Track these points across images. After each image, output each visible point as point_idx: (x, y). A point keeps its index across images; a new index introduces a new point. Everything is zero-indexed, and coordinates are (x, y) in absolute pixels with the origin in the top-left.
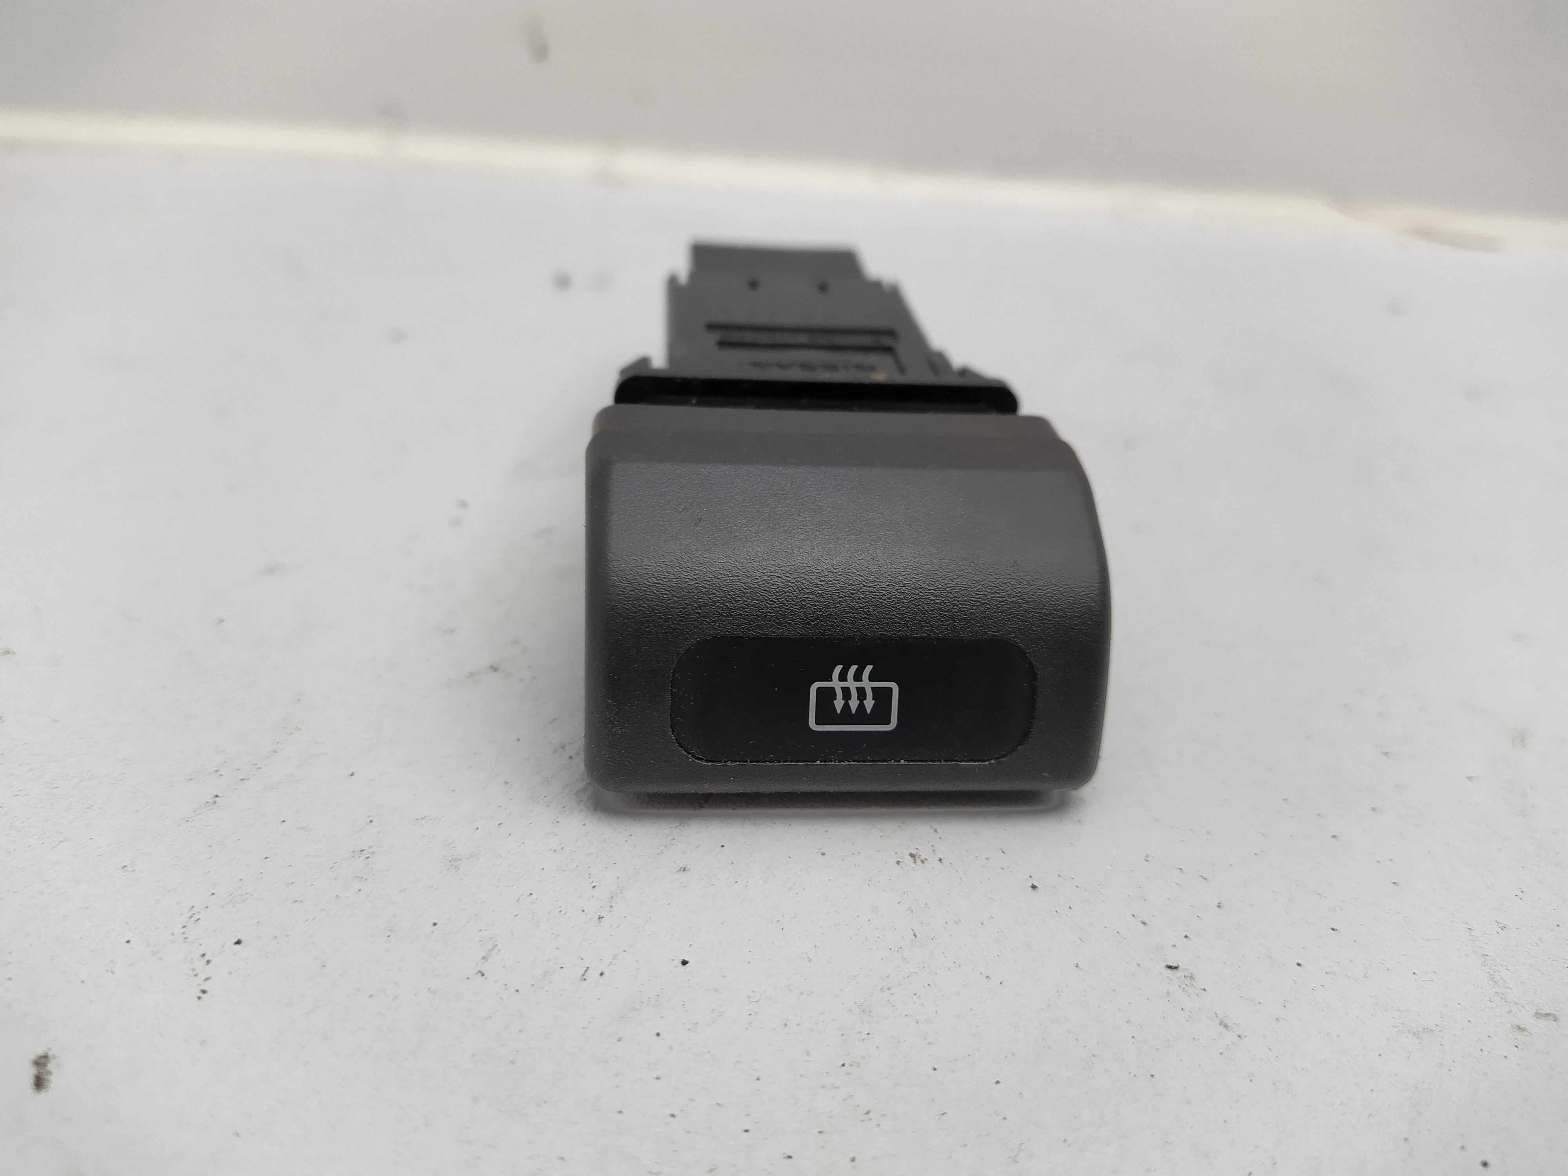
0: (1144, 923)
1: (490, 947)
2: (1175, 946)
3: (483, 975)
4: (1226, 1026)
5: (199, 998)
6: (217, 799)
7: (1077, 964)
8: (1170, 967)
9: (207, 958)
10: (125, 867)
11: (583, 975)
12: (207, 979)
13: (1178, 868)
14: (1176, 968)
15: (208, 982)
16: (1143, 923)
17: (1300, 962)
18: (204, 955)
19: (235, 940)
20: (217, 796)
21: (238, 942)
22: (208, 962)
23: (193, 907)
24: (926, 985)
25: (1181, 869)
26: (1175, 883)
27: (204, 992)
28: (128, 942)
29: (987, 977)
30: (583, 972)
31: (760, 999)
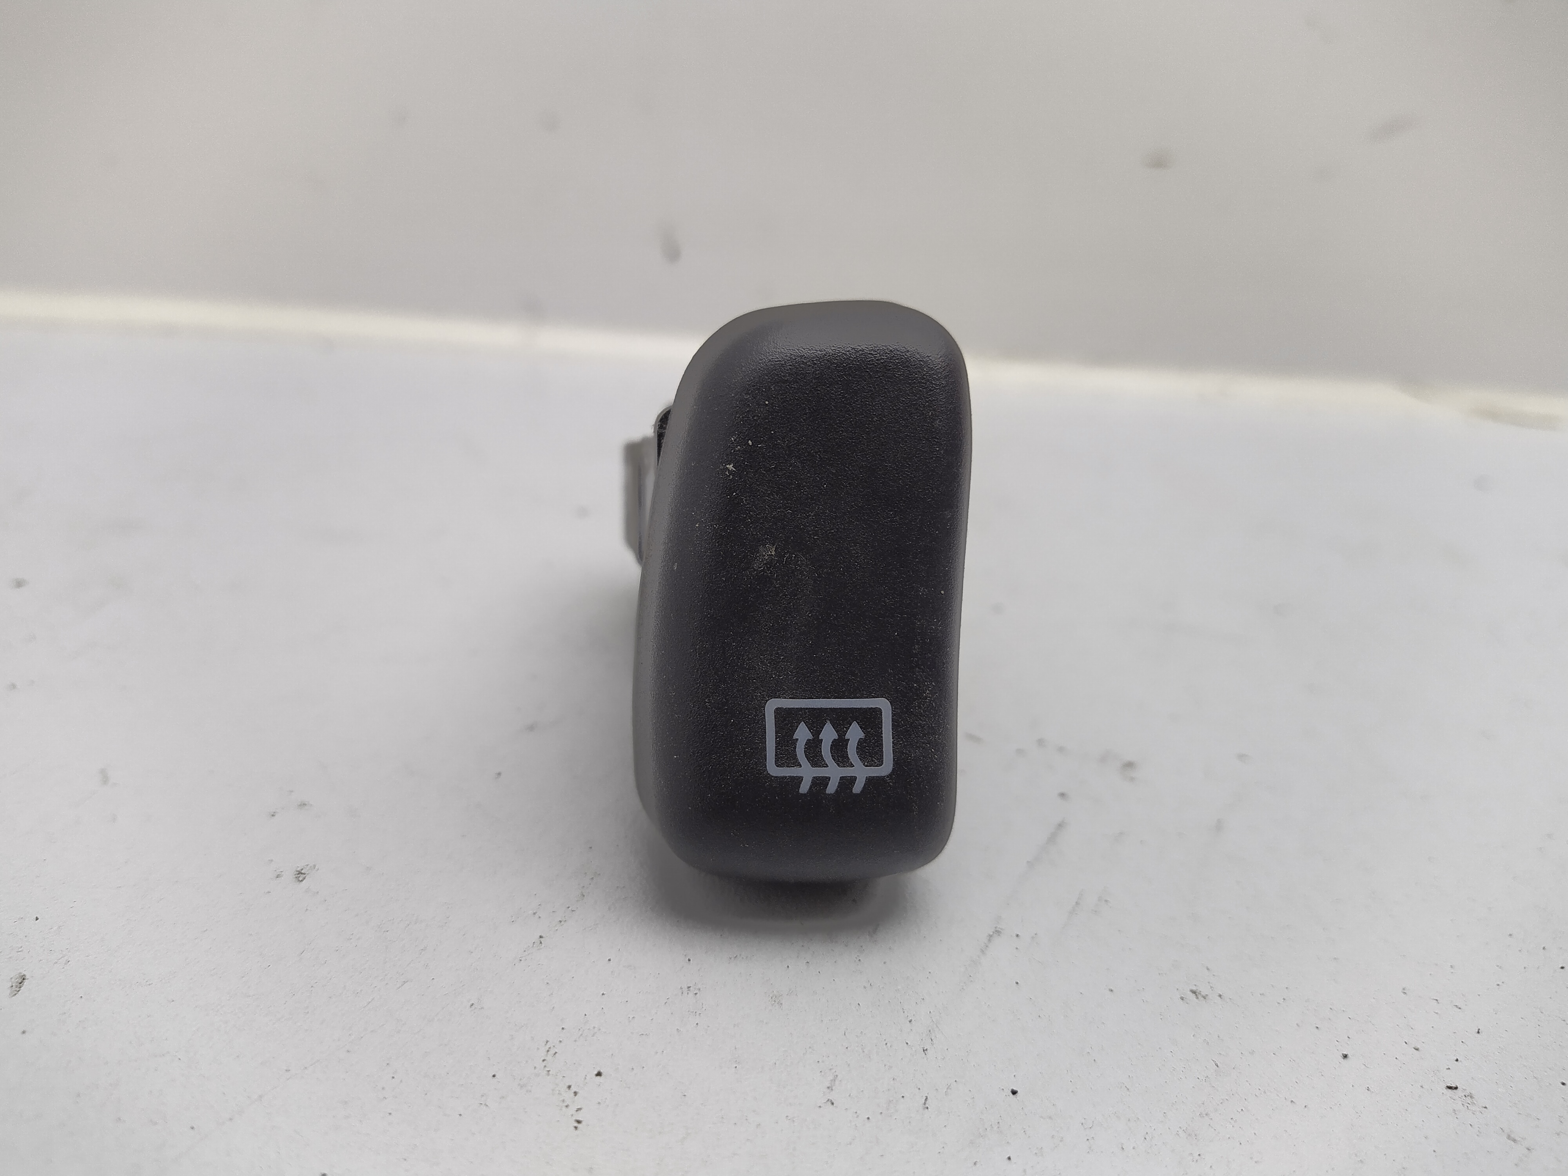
0: (1417, 1049)
1: (831, 1078)
2: (1449, 1069)
3: (833, 1104)
4: (1514, 1141)
5: (576, 1128)
6: (542, 939)
7: (1368, 1087)
8: (1450, 1088)
9: (573, 1089)
10: (472, 1005)
11: (925, 1104)
12: (579, 1110)
13: (1433, 999)
14: (1456, 1088)
15: (579, 1112)
16: (1415, 1049)
17: (1564, 1082)
18: (569, 1087)
19: (596, 1072)
20: (541, 937)
21: (599, 1074)
22: (576, 1093)
23: (547, 1042)
24: (1240, 1111)
25: (1437, 1000)
26: (1434, 1012)
27: (579, 1122)
28: (494, 1076)
29: (1292, 1101)
30: (924, 1102)
31: (1093, 1125)
